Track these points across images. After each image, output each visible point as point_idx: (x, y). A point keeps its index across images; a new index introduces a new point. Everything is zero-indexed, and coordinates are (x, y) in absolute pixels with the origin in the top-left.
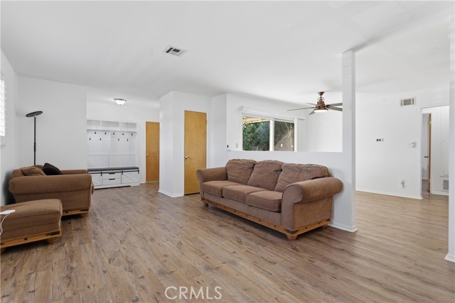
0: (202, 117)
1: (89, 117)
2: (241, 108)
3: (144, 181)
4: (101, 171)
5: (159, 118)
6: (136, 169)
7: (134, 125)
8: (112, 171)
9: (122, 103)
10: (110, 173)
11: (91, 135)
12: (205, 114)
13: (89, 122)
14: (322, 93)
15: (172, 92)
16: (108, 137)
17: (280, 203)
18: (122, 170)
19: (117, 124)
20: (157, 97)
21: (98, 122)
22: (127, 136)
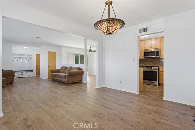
0: (54, 53)
1: (13, 52)
2: (67, 51)
3: (35, 75)
4: (18, 72)
5: (40, 53)
6: (32, 71)
7: (31, 55)
8: (22, 71)
9: (26, 48)
10: (21, 72)
11: (14, 59)
12: (56, 52)
13: (13, 54)
14: (91, 47)
15: (43, 46)
16: (21, 60)
17: (65, 76)
18: (26, 71)
19: (24, 55)
20: (39, 46)
21: (17, 54)
22: (28, 59)
